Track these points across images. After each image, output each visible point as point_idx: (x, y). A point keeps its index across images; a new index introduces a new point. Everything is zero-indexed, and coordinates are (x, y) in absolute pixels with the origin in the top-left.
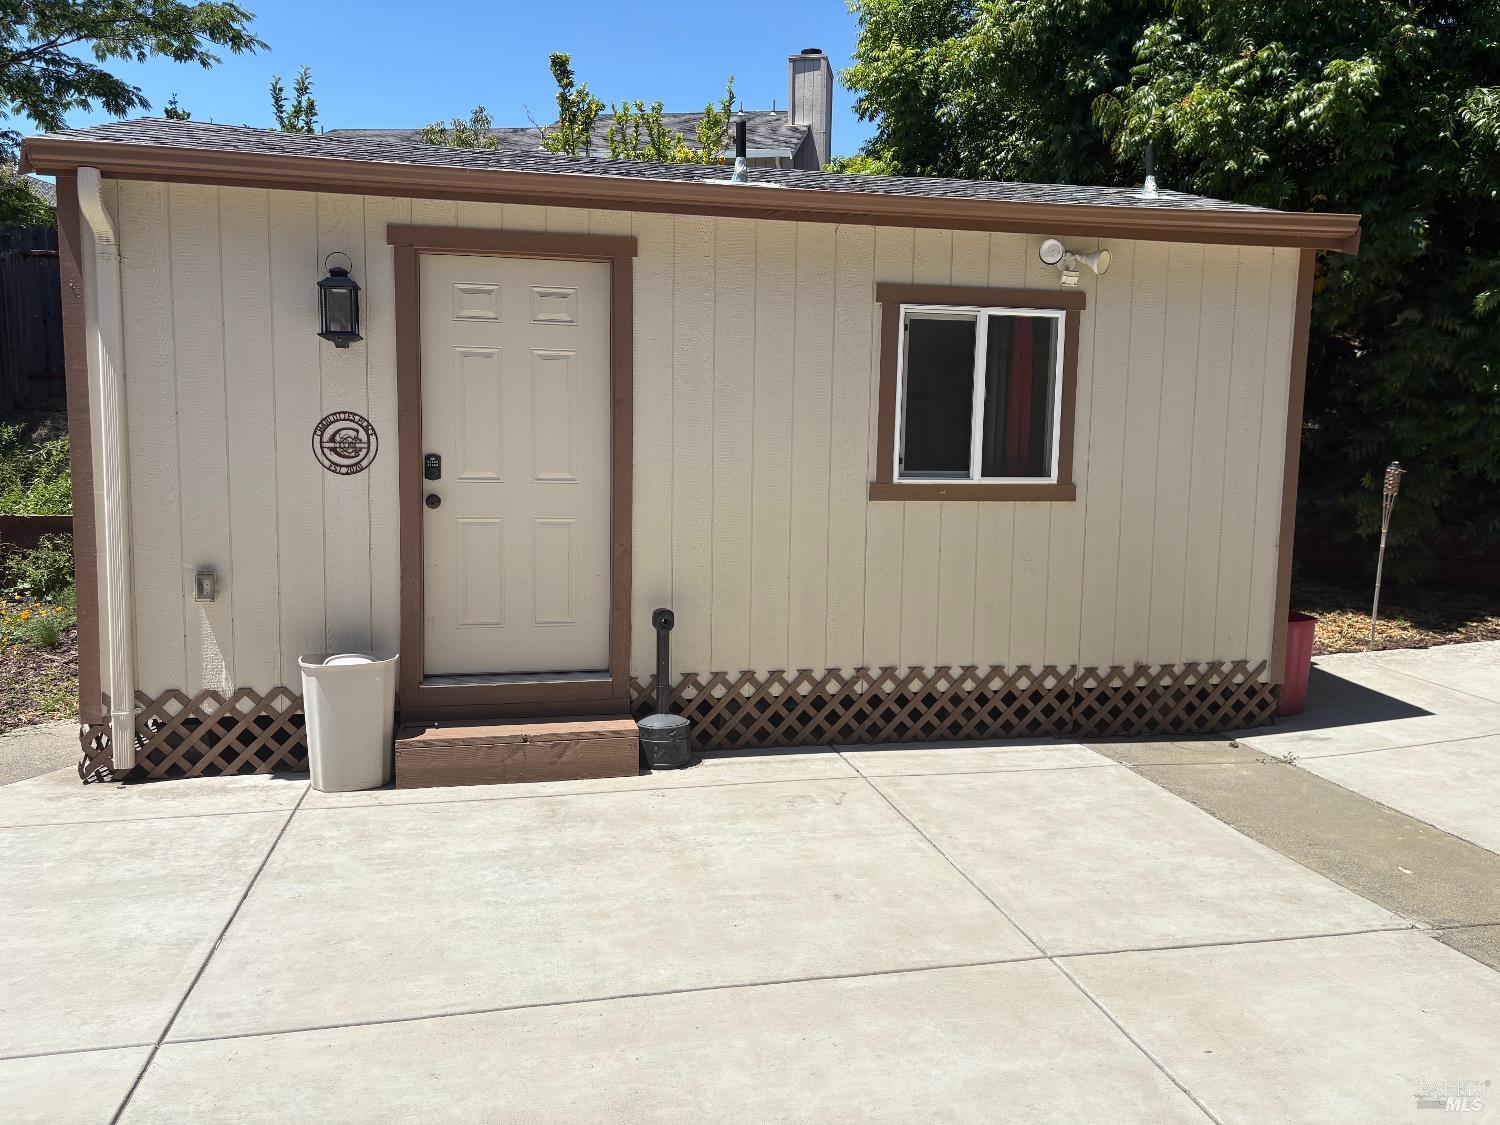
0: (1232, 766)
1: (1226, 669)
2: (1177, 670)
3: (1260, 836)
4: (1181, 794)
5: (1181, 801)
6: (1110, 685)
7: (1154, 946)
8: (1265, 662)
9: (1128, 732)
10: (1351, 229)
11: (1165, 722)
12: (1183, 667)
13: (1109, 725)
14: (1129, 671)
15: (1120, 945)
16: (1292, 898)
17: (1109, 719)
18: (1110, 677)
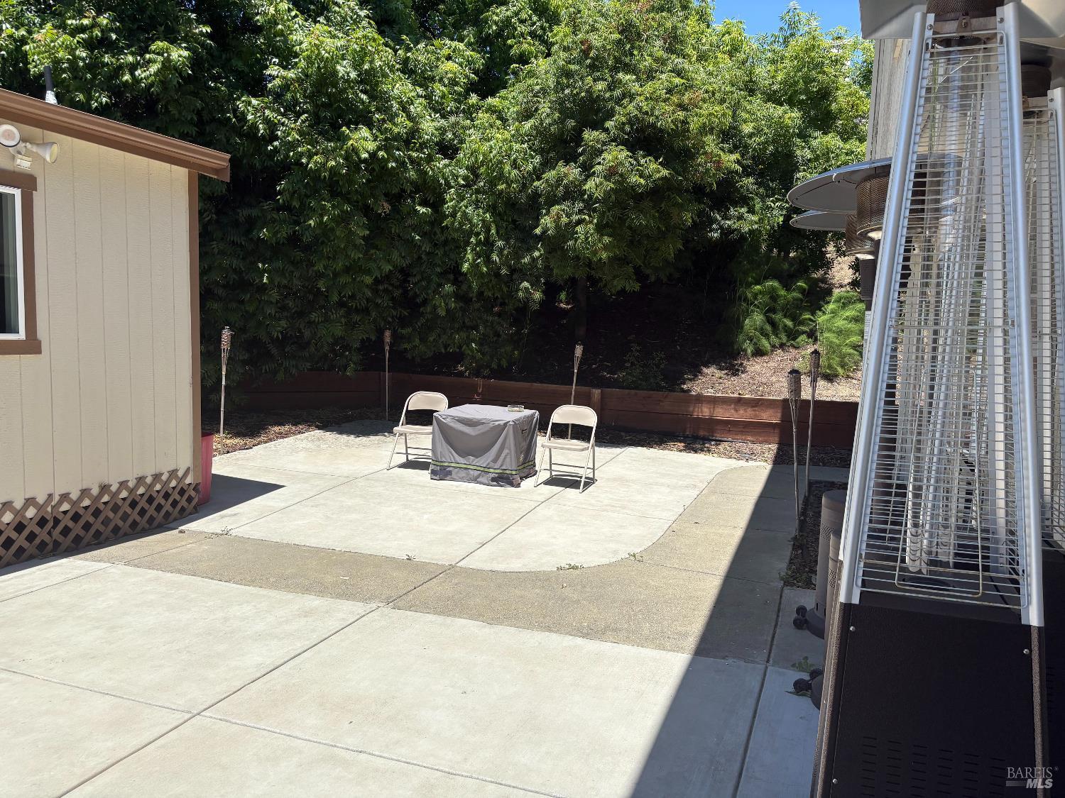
0: (193, 545)
1: (164, 478)
2: (131, 484)
3: (251, 583)
4: (179, 571)
5: (184, 577)
6: (81, 505)
7: (259, 675)
8: (189, 469)
9: (99, 541)
10: (225, 164)
11: (125, 526)
12: (135, 481)
13: (83, 538)
14: (95, 491)
15: (238, 684)
16: (306, 614)
17: (82, 533)
18: (80, 499)
